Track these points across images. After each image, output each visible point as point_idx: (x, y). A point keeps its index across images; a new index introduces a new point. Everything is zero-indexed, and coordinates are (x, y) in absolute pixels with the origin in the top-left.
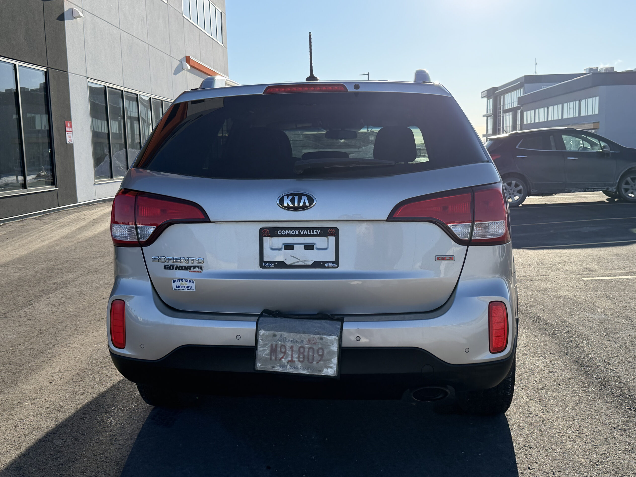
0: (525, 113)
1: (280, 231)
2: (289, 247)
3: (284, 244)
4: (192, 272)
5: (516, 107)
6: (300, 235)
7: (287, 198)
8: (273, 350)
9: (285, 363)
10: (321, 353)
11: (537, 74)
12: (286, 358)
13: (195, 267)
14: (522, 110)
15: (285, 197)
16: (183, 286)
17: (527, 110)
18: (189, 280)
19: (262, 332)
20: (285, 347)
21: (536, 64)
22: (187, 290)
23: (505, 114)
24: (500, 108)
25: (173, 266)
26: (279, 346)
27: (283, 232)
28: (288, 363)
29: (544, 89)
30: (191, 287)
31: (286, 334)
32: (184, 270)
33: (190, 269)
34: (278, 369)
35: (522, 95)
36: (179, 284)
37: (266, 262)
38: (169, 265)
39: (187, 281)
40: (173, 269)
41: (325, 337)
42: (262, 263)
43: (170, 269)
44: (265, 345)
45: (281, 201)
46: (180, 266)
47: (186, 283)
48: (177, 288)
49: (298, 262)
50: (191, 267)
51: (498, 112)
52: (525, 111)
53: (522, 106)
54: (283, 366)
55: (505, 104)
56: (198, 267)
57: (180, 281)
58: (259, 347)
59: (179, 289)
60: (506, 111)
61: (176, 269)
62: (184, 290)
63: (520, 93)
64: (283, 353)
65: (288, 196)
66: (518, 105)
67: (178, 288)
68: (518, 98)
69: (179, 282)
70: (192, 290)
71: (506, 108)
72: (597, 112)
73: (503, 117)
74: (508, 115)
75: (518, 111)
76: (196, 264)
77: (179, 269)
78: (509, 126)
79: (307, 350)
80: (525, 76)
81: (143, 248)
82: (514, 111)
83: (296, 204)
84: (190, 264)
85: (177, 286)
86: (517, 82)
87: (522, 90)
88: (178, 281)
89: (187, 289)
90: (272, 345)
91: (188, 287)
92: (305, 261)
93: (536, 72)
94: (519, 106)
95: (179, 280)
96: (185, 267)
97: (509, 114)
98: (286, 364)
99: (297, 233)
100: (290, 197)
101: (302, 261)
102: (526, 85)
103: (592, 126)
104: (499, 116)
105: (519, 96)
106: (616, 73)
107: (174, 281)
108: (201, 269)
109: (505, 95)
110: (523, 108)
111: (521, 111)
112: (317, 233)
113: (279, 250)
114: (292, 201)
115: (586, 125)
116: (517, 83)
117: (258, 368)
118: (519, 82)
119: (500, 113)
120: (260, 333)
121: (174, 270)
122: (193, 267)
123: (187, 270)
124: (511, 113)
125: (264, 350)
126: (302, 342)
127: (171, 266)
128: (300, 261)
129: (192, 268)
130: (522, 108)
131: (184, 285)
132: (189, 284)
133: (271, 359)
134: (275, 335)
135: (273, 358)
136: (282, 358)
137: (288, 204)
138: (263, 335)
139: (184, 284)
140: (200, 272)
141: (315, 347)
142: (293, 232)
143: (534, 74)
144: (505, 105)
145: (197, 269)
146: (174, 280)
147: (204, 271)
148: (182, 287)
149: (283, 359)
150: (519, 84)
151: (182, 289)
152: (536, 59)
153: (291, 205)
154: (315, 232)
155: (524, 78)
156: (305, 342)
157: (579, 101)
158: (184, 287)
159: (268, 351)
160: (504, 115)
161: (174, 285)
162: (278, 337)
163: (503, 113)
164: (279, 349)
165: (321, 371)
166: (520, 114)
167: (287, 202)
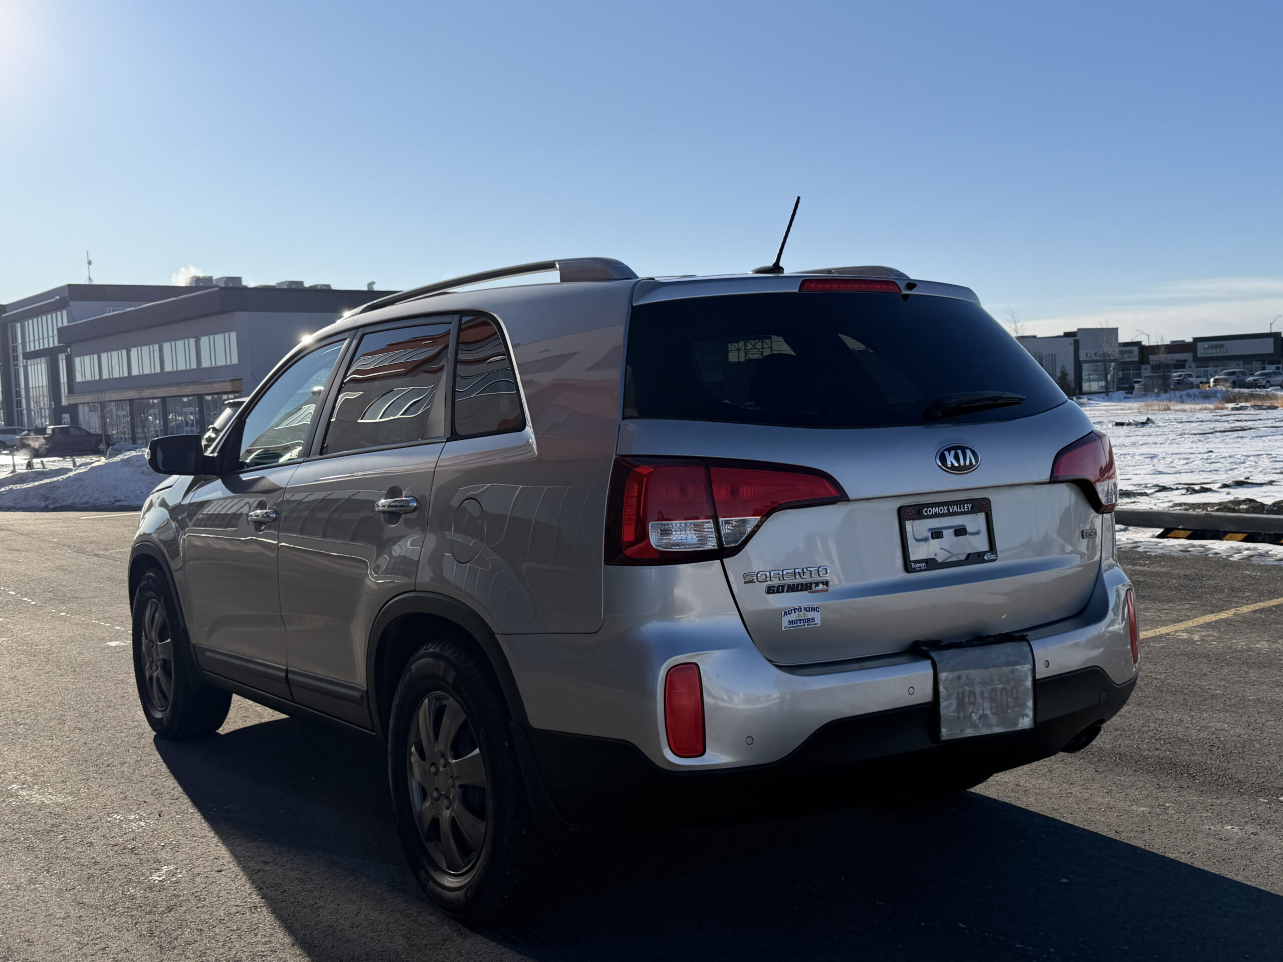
0: (77, 361)
1: (926, 509)
2: (937, 534)
3: (930, 530)
4: (814, 592)
5: (55, 348)
6: (949, 514)
7: (950, 455)
8: (961, 705)
9: (975, 721)
10: (1015, 696)
11: (93, 284)
12: (976, 713)
13: (817, 584)
14: (68, 354)
15: (946, 453)
16: (800, 620)
17: (82, 354)
18: (812, 608)
19: (943, 676)
20: (974, 694)
21: (90, 263)
22: (806, 626)
23: (29, 362)
24: (15, 349)
25: (783, 587)
26: (967, 693)
27: (930, 511)
28: (980, 718)
29: (111, 314)
30: (813, 619)
31: (973, 673)
32: (802, 590)
33: (811, 588)
34: (970, 733)
35: (66, 324)
36: (793, 617)
37: (916, 562)
38: (776, 586)
39: (808, 609)
40: (783, 591)
41: (1018, 669)
42: (908, 566)
43: (778, 592)
44: (949, 697)
45: (943, 459)
46: (794, 585)
47: (806, 613)
48: (790, 626)
49: (950, 557)
50: (811, 584)
51: (11, 358)
52: (77, 356)
53: (68, 345)
54: (974, 726)
55: (27, 340)
56: (823, 583)
57: (797, 611)
58: (941, 700)
59: (794, 625)
60: (31, 356)
61: (788, 591)
62: (801, 626)
63: (62, 319)
64: (972, 704)
65: (949, 450)
66: (59, 342)
67: (792, 625)
68: (59, 330)
69: (795, 612)
70: (815, 624)
71: (31, 347)
72: (235, 361)
73: (26, 368)
74: (37, 364)
75: (60, 356)
76: (816, 578)
77: (793, 591)
78: (41, 385)
79: (999, 693)
80: (69, 285)
81: (725, 560)
82: (50, 355)
83: (962, 462)
84: (807, 579)
85: (789, 621)
86: (54, 297)
87: (65, 312)
88: (793, 612)
89: (806, 624)
90: (958, 694)
91: (809, 620)
92: (959, 554)
93: (90, 279)
94: (60, 345)
95: (795, 610)
96: (802, 585)
97: (36, 362)
98: (977, 722)
99: (946, 511)
100: (953, 452)
101: (955, 556)
102: (73, 304)
103: (230, 387)
104: (14, 366)
105: (60, 325)
106: (246, 288)
107: (786, 614)
108: (827, 586)
109: (26, 322)
110: (71, 350)
111: (66, 356)
112: (968, 508)
113: (925, 540)
114: (957, 458)
115: (215, 385)
116: (53, 300)
117: (943, 736)
118: (58, 297)
119: (16, 358)
120: (942, 676)
121: (785, 594)
122: (815, 583)
123: (806, 590)
124: (43, 360)
125: (949, 705)
126: (992, 681)
127: (778, 587)
128: (953, 555)
129: (813, 586)
130: (69, 349)
131: (803, 618)
132: (810, 615)
133: (958, 717)
134: (959, 678)
135: (962, 715)
136: (972, 712)
137: (952, 464)
138: (946, 680)
139: (804, 615)
140: (827, 591)
141: (1007, 687)
142: (941, 510)
143: (88, 283)
144: (28, 344)
145: (821, 587)
146: (786, 612)
147: (831, 588)
148: (799, 622)
149: (973, 714)
150: (57, 300)
151: (798, 626)
152: (87, 252)
153: (956, 465)
154: (966, 507)
155: (67, 289)
156: (997, 682)
157: (196, 339)
158: (802, 622)
159: (954, 706)
160: (27, 363)
161: (785, 621)
162: (964, 679)
163: (24, 358)
164: (967, 699)
165: (1016, 724)
166: (64, 361)
167: (950, 459)
